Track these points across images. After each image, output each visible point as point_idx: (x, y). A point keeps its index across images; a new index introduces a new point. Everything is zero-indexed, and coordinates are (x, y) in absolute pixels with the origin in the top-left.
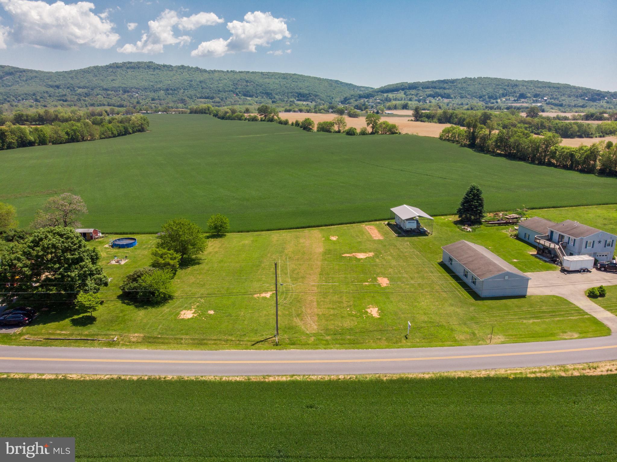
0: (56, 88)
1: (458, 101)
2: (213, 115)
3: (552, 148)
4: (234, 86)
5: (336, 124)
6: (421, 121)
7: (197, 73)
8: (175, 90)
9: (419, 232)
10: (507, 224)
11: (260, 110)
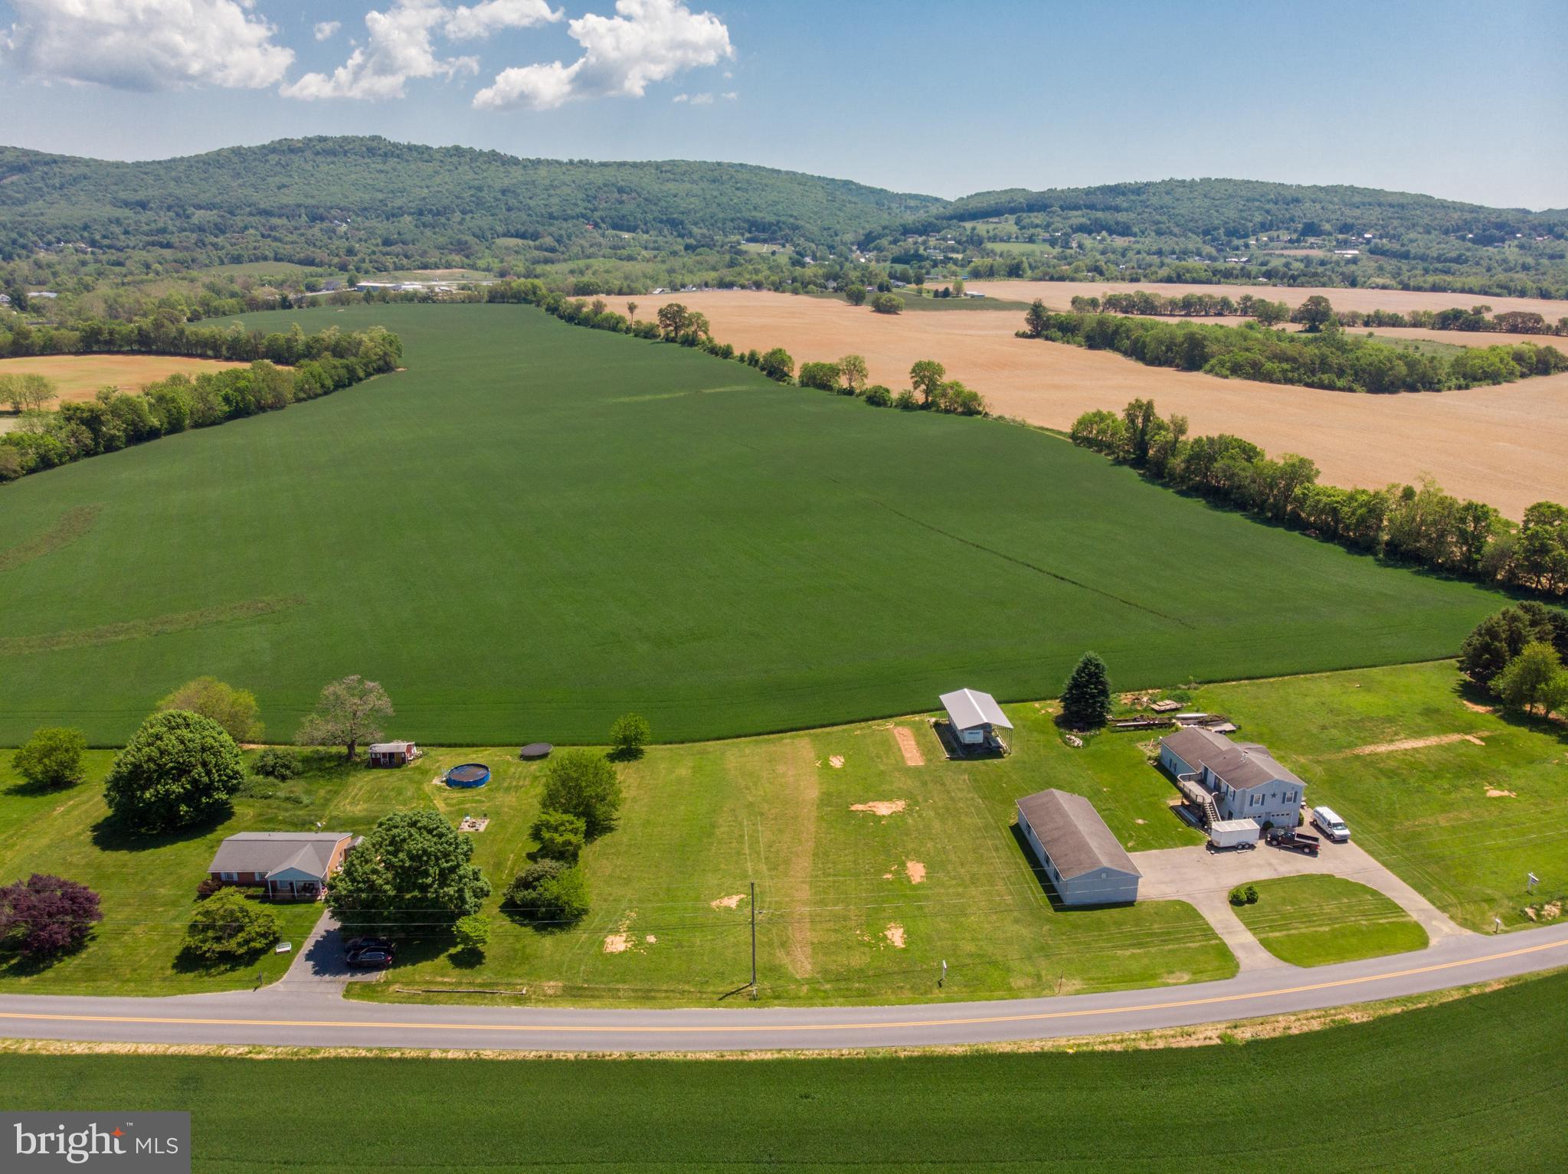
0: (139, 209)
1: (1150, 242)
2: (545, 307)
3: (1298, 491)
4: (589, 201)
5: (847, 374)
6: (1047, 338)
7: (493, 168)
8: (438, 213)
9: (986, 750)
10: (1148, 727)
11: (665, 316)
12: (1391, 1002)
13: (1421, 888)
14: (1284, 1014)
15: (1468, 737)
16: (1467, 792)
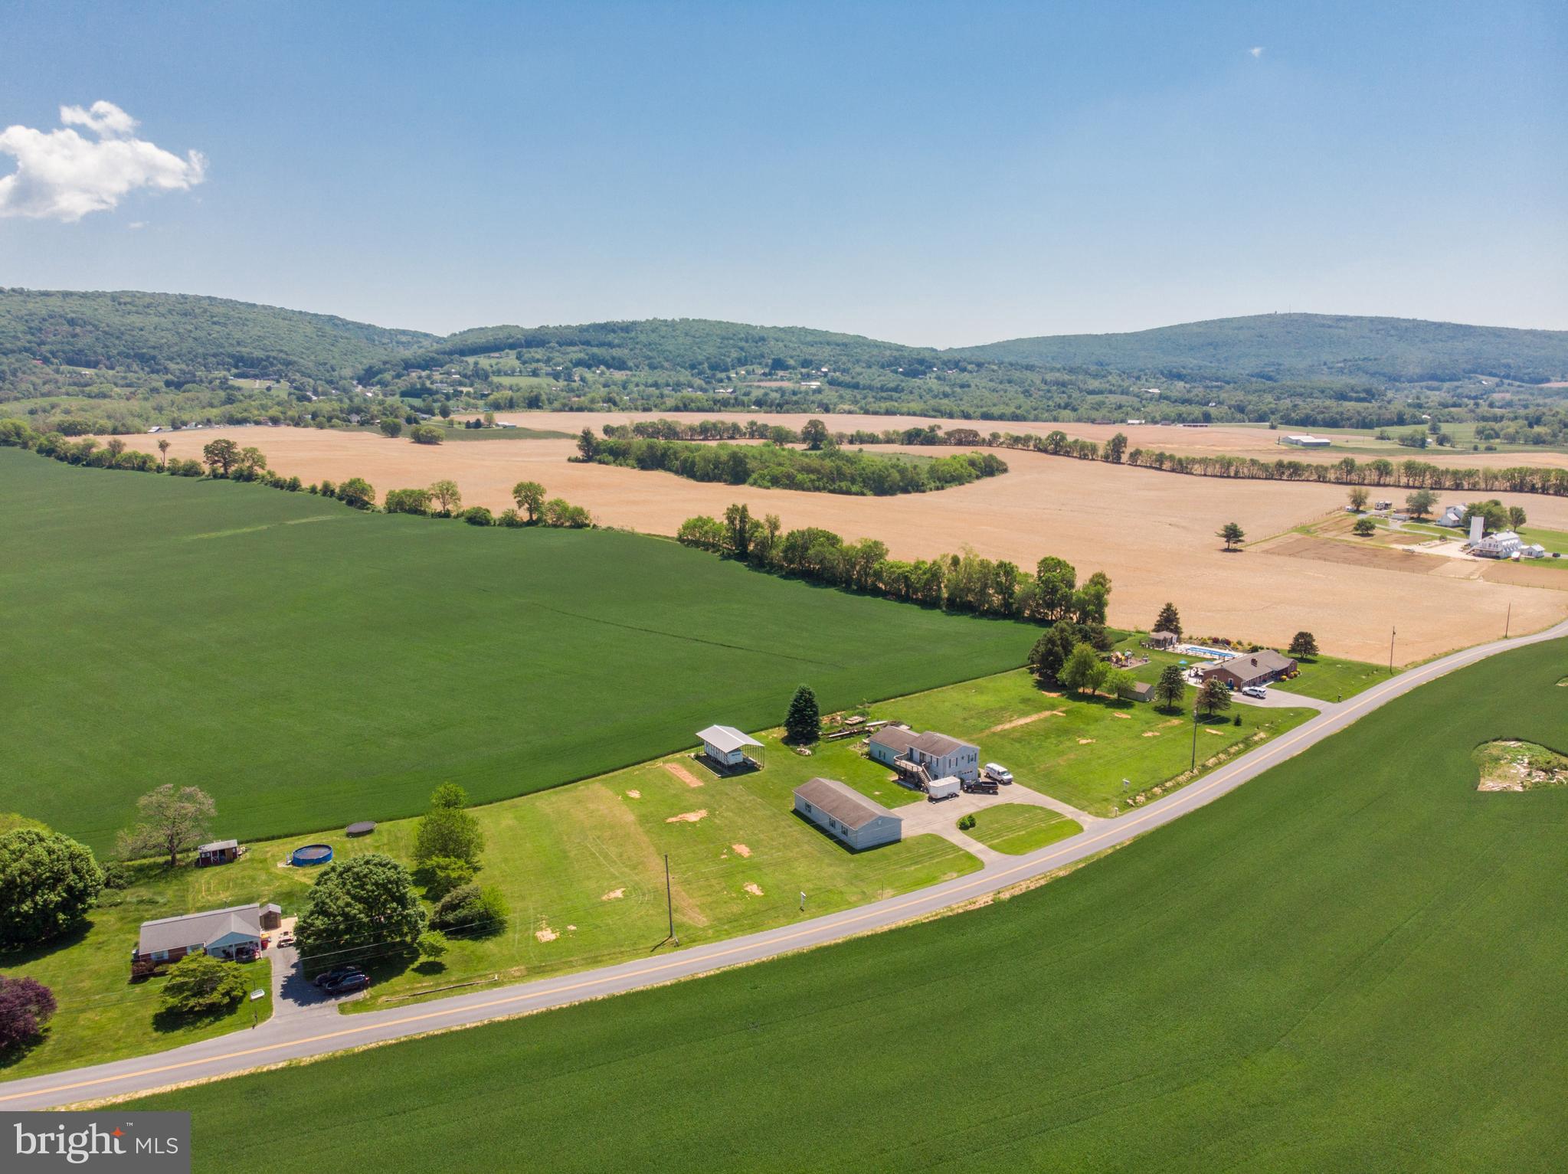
1: (644, 375)
2: (36, 449)
3: (876, 566)
4: (33, 334)
5: (438, 498)
6: (600, 462)
9: (746, 767)
10: (851, 735)
11: (212, 452)
12: (1077, 862)
13: (1067, 801)
14: (1025, 880)
15: (1054, 712)
16: (1068, 744)
